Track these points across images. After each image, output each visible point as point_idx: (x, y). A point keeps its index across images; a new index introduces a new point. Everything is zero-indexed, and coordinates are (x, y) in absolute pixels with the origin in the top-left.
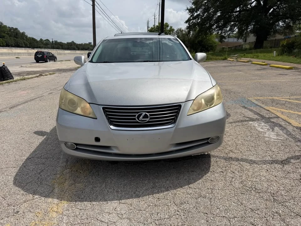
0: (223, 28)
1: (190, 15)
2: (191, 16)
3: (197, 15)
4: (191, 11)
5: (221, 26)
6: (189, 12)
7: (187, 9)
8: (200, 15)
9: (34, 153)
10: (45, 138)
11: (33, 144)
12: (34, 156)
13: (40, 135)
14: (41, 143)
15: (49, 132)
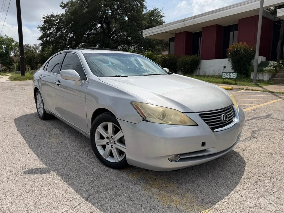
2: (44, 34)
3: (50, 33)
4: (43, 29)
8: (53, 34)
9: (79, 191)
10: (58, 174)
11: (53, 184)
12: (88, 194)
13: (43, 174)
14: (64, 180)
15: (45, 167)
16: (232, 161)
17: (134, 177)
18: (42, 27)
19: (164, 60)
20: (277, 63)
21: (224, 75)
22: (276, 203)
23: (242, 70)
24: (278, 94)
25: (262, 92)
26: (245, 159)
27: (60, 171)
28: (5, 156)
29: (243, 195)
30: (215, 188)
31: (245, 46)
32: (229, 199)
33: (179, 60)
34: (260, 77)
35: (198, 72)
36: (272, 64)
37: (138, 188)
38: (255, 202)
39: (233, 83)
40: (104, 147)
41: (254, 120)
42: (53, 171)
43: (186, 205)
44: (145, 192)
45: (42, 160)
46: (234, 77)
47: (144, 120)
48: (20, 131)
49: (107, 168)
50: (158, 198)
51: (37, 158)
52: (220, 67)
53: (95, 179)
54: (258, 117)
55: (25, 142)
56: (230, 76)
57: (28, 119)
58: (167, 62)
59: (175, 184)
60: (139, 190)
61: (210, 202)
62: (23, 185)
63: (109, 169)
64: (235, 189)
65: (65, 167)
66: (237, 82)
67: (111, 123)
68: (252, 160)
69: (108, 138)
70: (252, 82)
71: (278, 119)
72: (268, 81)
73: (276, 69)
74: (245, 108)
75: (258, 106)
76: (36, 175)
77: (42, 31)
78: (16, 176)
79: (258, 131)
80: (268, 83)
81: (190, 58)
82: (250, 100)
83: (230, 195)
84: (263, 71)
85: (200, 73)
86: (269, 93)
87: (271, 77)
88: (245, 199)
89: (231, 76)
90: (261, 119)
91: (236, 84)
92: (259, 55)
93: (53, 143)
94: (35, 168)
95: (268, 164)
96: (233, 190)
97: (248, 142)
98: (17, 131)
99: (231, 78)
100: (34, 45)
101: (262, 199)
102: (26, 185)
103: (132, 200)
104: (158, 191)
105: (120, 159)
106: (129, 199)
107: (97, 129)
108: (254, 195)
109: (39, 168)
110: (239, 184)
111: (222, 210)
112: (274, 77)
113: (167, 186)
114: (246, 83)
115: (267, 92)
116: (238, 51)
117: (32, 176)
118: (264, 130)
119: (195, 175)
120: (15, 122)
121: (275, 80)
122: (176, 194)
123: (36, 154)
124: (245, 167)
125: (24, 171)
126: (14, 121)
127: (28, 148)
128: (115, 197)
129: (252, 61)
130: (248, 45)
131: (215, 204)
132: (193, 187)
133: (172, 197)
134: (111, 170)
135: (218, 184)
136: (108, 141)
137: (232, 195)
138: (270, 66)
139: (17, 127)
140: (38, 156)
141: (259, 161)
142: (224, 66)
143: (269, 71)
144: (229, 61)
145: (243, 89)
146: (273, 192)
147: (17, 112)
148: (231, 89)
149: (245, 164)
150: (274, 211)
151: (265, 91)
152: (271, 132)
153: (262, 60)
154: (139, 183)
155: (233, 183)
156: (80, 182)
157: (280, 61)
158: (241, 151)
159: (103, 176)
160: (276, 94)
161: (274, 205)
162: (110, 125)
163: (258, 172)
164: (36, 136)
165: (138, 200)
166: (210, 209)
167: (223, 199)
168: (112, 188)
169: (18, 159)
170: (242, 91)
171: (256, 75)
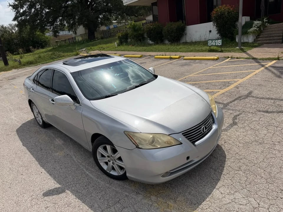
0: (54, 23)
1: (15, 11)
2: (17, 13)
3: (23, 12)
4: (15, 7)
5: (51, 21)
6: (14, 9)
7: (10, 5)
8: (27, 12)
9: (93, 208)
10: (72, 192)
11: (71, 204)
12: (101, 210)
13: (59, 194)
14: (78, 198)
15: (59, 186)
16: (216, 156)
17: (135, 186)
18: (13, 4)
19: (149, 30)
20: (260, 22)
21: (210, 43)
22: (247, 196)
23: (227, 33)
24: (260, 61)
25: (247, 59)
26: (226, 153)
27: (73, 188)
28: (22, 179)
29: (222, 192)
30: (201, 188)
31: (229, 9)
32: (212, 198)
33: (164, 28)
34: (245, 39)
35: (184, 39)
36: (256, 24)
37: (140, 197)
38: (232, 197)
39: (219, 51)
40: (107, 163)
41: (236, 102)
42: (68, 189)
43: (179, 209)
44: (146, 201)
45: (55, 178)
46: (219, 44)
47: (137, 147)
48: (26, 146)
49: (112, 180)
50: (156, 205)
51: (50, 177)
52: (206, 32)
53: (103, 193)
54: (240, 97)
55: (34, 159)
56: (215, 43)
57: (29, 128)
58: (152, 31)
59: (169, 188)
60: (141, 199)
61: (197, 203)
62: (46, 208)
63: (114, 180)
64: (217, 187)
65: (77, 184)
66: (222, 49)
67: (109, 146)
68: (232, 152)
69: (108, 157)
70: (237, 47)
71: (258, 98)
72: (252, 43)
73: (260, 29)
74: (229, 85)
75: (241, 81)
76: (54, 196)
77: (14, 10)
78: (38, 199)
79: (239, 116)
80: (252, 46)
81: (175, 25)
82: (234, 73)
83: (212, 193)
84: (248, 33)
85: (187, 40)
86: (253, 60)
87: (255, 38)
88: (224, 196)
89: (217, 43)
90: (243, 99)
91: (222, 51)
92: (243, 15)
93: (60, 157)
94: (51, 188)
95: (244, 155)
96: (215, 188)
97: (229, 131)
98: (24, 147)
99: (217, 45)
100: (9, 25)
101: (237, 194)
102: (48, 209)
103: (136, 210)
104: (156, 198)
105: (121, 173)
106: (134, 210)
107: (98, 150)
108: (231, 191)
109: (55, 188)
110: (220, 181)
111: (206, 209)
112: (259, 38)
113: (162, 191)
114: (231, 49)
115: (250, 59)
116: (222, 14)
117: (51, 197)
118: (244, 113)
119: (185, 176)
120: (18, 134)
121: (259, 41)
122: (171, 198)
123: (48, 172)
124: (225, 161)
125: (42, 193)
126: (16, 132)
127: (39, 166)
128: (123, 209)
129: (237, 23)
130: (231, 7)
131: (201, 204)
132: (183, 189)
133: (167, 202)
134: (116, 182)
135: (203, 184)
136: (109, 159)
137: (214, 193)
138: (254, 27)
139: (21, 140)
140: (50, 175)
141: (237, 153)
142: (210, 30)
143: (253, 32)
144: (214, 25)
145: (229, 58)
146: (246, 186)
147: (16, 120)
148: (217, 59)
149: (226, 158)
150: (245, 204)
151: (249, 58)
152: (250, 115)
153: (247, 21)
154: (140, 192)
155: (215, 180)
156: (92, 198)
157: (264, 18)
158: (223, 143)
159: (110, 189)
160: (259, 61)
161: (246, 198)
162: (108, 147)
163: (235, 165)
164: (43, 151)
165: (141, 210)
166: (197, 210)
167: (207, 198)
168: (119, 200)
169: (34, 181)
170: (227, 60)
171: (241, 38)
